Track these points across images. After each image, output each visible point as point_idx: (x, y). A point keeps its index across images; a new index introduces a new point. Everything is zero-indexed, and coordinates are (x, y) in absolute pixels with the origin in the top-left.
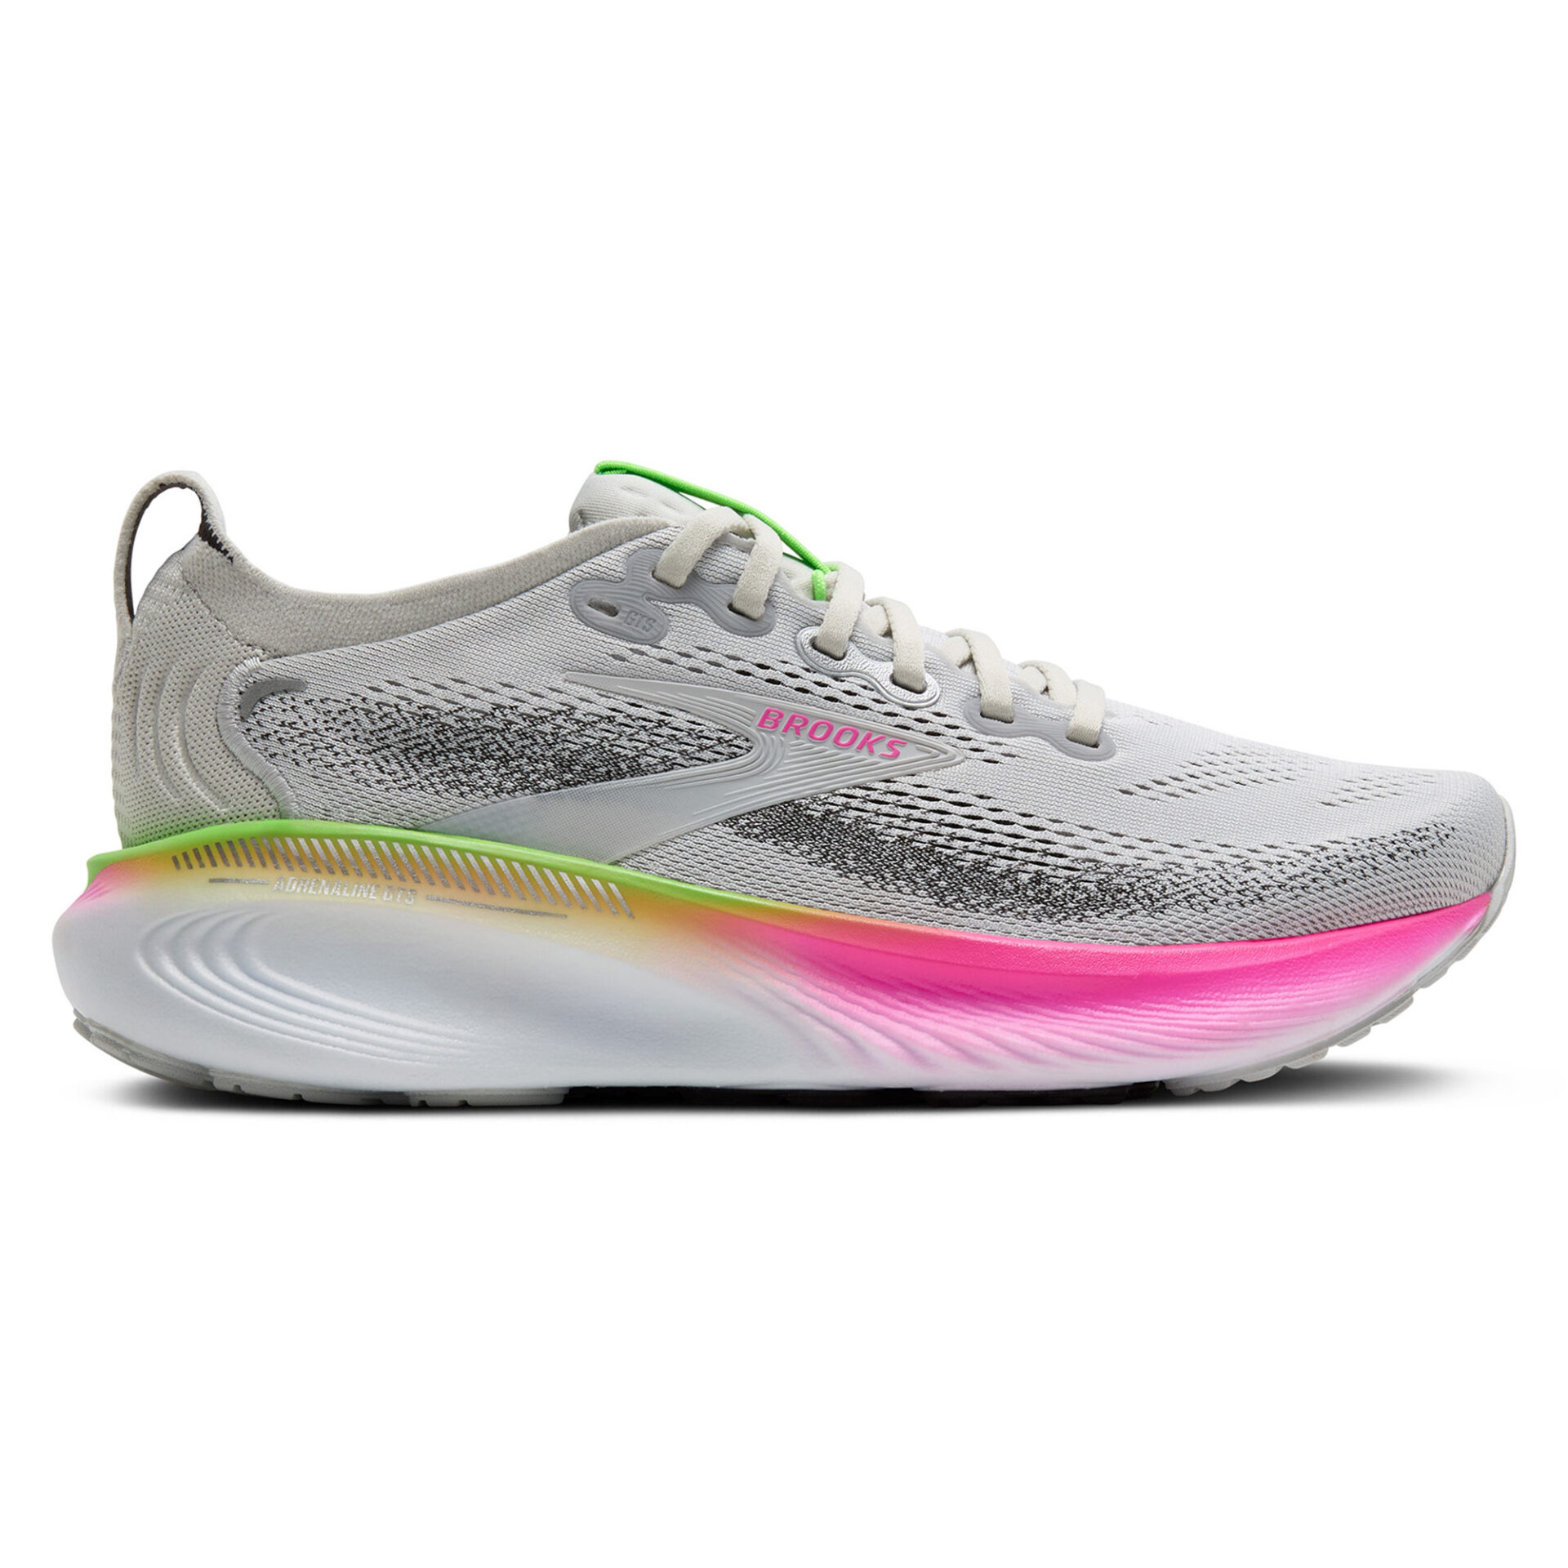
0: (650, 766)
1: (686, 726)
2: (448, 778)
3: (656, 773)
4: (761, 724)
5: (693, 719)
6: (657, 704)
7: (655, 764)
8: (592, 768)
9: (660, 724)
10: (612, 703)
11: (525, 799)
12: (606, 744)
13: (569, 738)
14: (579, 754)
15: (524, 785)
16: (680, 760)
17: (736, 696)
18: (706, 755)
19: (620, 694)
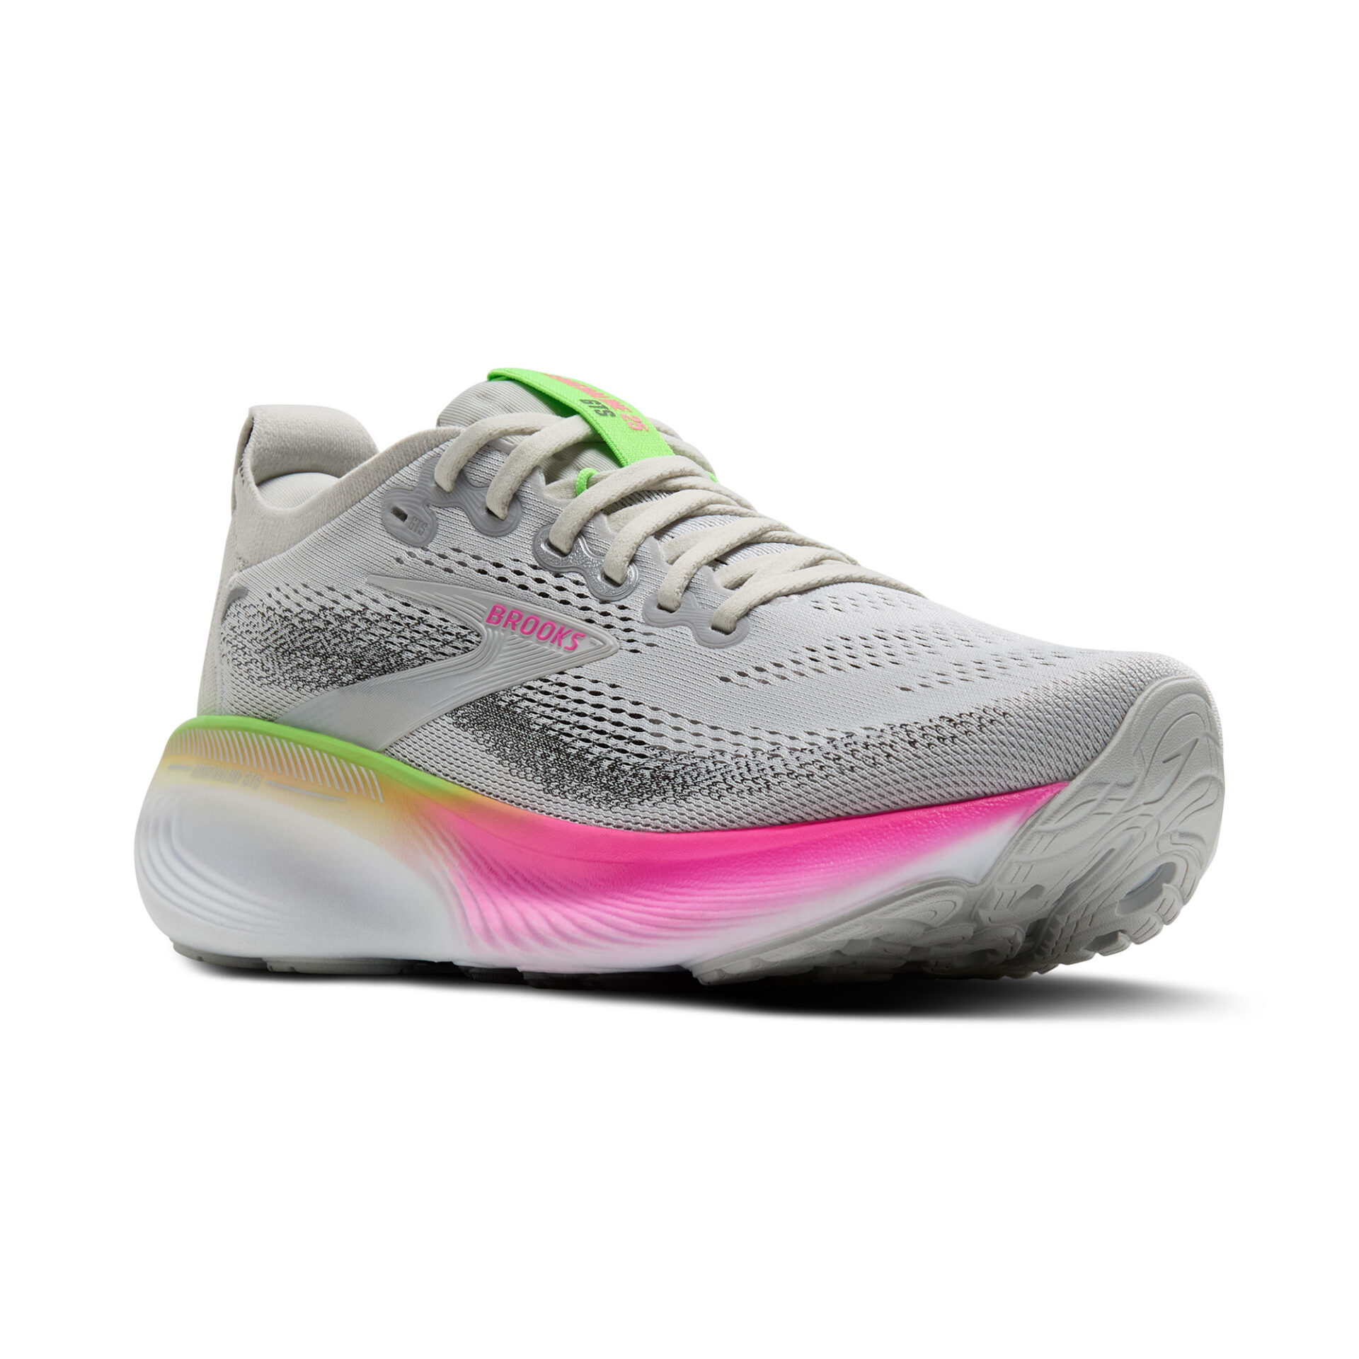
0: (409, 661)
1: (436, 622)
2: (294, 674)
3: (414, 667)
4: (489, 620)
5: (444, 616)
6: (420, 603)
7: (413, 659)
8: (374, 664)
9: (421, 621)
10: (392, 603)
11: (333, 691)
12: (382, 642)
13: (361, 636)
14: (366, 651)
15: (336, 680)
16: (429, 655)
17: (474, 594)
18: (448, 650)
19: (397, 594)
